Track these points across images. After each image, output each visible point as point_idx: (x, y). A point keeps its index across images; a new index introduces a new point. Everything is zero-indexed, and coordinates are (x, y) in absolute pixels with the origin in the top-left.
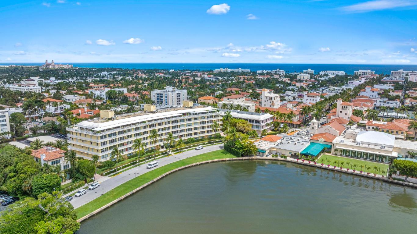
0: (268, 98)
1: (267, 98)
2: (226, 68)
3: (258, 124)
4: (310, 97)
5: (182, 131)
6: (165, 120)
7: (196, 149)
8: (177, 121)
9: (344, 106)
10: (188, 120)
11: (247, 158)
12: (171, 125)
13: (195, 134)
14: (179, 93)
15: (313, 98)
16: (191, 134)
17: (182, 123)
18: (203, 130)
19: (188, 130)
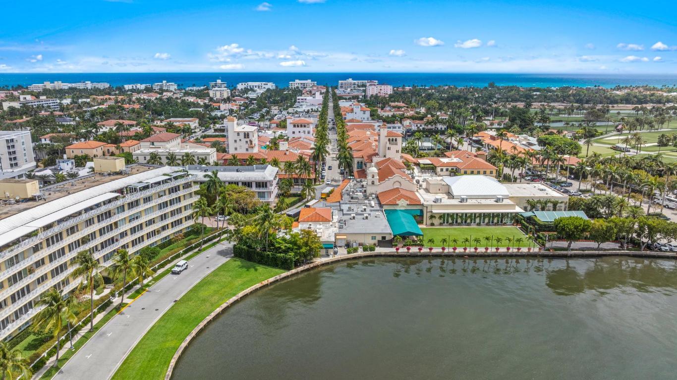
0: (242, 136)
1: (238, 134)
2: (56, 82)
3: (262, 190)
4: (298, 126)
5: (123, 235)
6: (85, 217)
7: (178, 273)
8: (108, 214)
9: (391, 138)
10: (131, 205)
11: (307, 267)
12: (96, 227)
13: (149, 236)
14: (12, 140)
15: (302, 129)
16: (141, 239)
17: (121, 216)
18: (165, 223)
19: (133, 230)
